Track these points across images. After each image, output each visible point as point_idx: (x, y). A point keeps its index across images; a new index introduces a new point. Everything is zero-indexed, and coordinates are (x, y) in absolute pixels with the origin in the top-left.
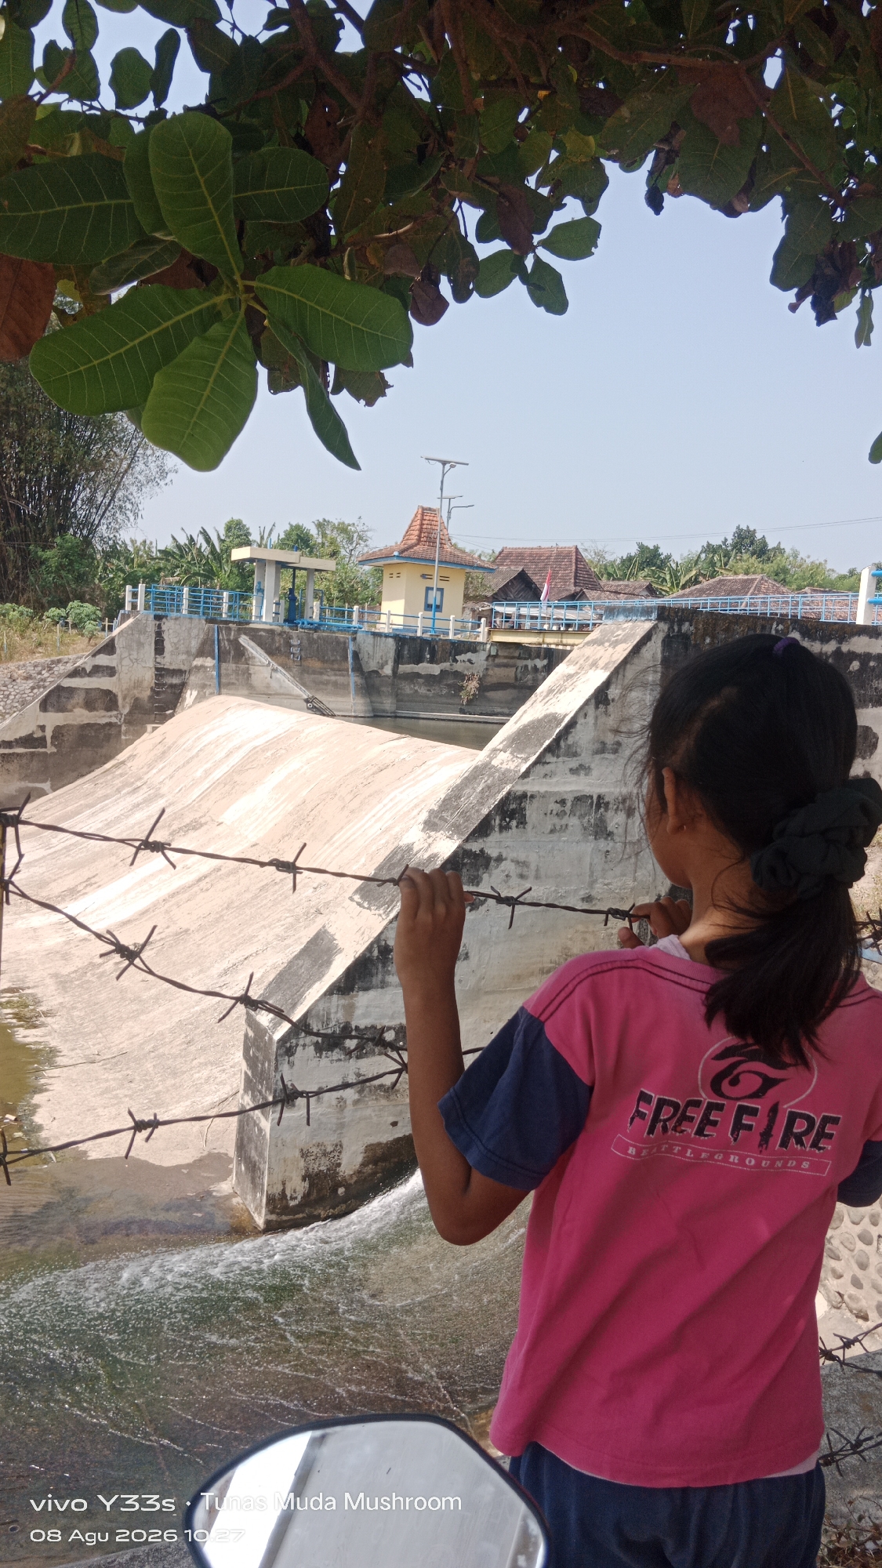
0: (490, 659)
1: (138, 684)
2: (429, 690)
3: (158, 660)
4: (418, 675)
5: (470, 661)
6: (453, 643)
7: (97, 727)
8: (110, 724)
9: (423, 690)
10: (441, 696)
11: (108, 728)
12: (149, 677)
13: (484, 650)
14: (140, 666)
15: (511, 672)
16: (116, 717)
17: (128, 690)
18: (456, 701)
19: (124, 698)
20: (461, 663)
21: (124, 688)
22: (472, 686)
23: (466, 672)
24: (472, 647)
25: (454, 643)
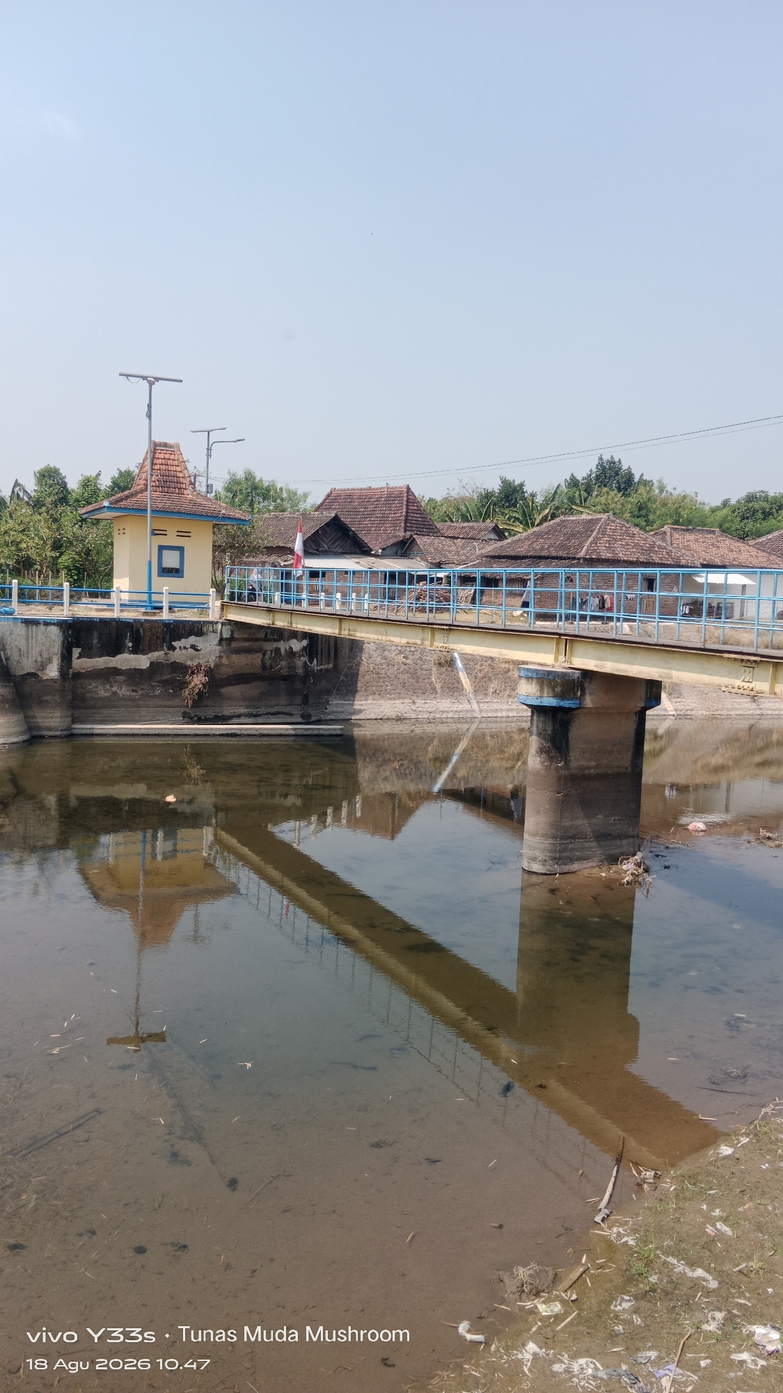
0: (224, 643)
2: (133, 691)
4: (115, 671)
5: (193, 647)
6: (166, 625)
9: (124, 691)
10: (155, 697)
13: (213, 632)
15: (256, 659)
18: (177, 702)
20: (181, 651)
22: (198, 681)
23: (189, 663)
24: (196, 629)
25: (170, 624)
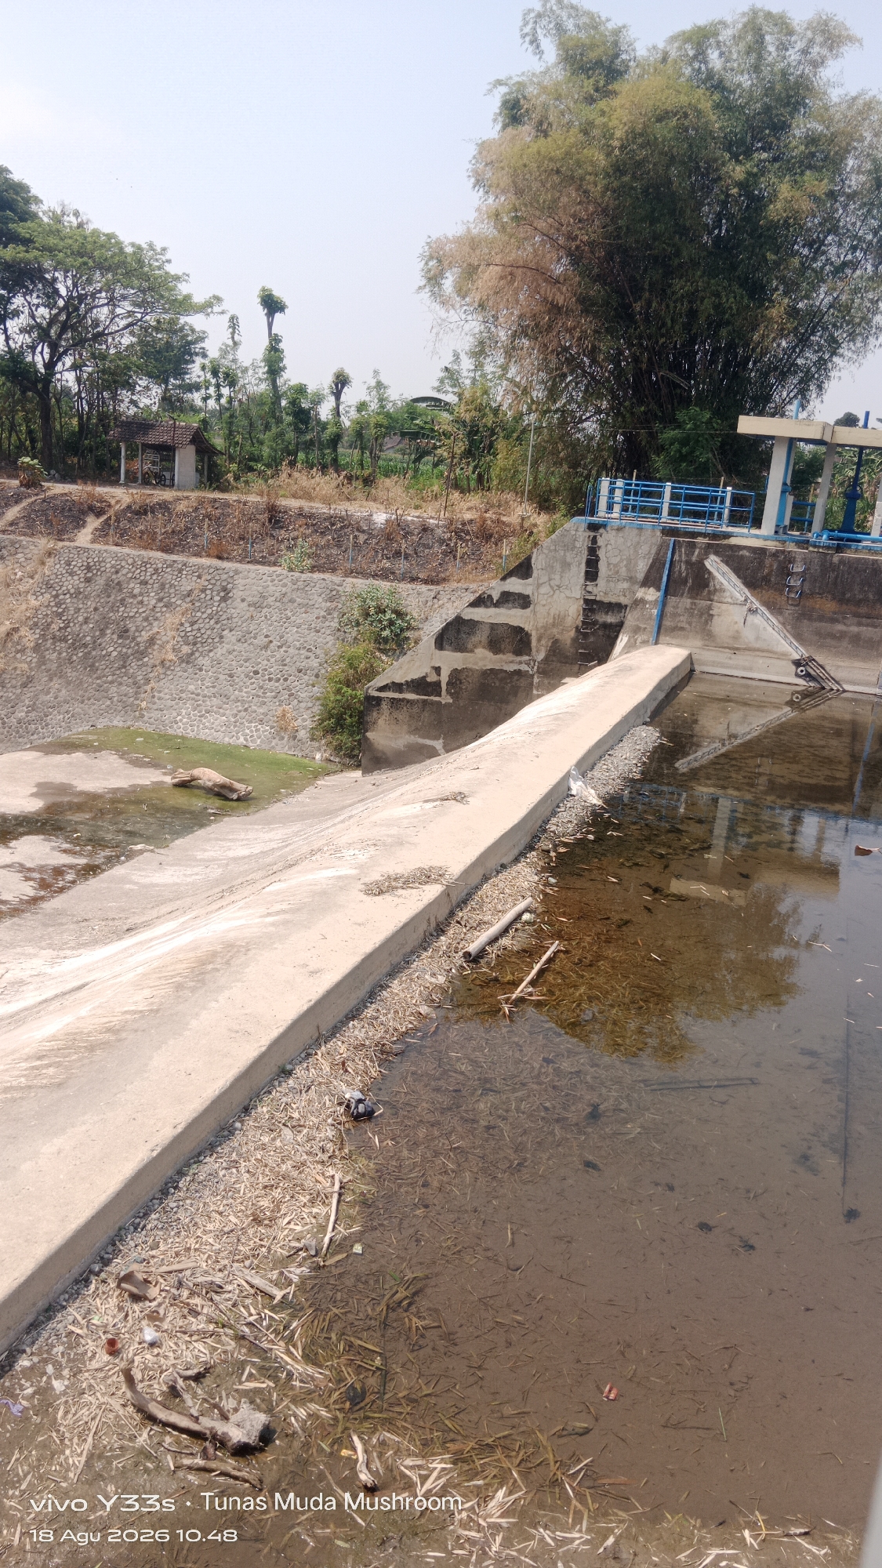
1: (558, 621)
3: (589, 588)
7: (504, 674)
8: (518, 672)
11: (516, 677)
12: (573, 612)
14: (563, 595)
16: (528, 664)
17: (545, 628)
19: (539, 640)
21: (540, 625)
